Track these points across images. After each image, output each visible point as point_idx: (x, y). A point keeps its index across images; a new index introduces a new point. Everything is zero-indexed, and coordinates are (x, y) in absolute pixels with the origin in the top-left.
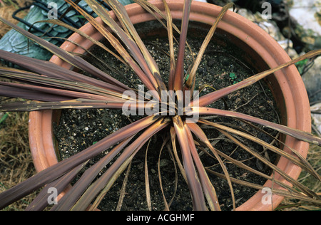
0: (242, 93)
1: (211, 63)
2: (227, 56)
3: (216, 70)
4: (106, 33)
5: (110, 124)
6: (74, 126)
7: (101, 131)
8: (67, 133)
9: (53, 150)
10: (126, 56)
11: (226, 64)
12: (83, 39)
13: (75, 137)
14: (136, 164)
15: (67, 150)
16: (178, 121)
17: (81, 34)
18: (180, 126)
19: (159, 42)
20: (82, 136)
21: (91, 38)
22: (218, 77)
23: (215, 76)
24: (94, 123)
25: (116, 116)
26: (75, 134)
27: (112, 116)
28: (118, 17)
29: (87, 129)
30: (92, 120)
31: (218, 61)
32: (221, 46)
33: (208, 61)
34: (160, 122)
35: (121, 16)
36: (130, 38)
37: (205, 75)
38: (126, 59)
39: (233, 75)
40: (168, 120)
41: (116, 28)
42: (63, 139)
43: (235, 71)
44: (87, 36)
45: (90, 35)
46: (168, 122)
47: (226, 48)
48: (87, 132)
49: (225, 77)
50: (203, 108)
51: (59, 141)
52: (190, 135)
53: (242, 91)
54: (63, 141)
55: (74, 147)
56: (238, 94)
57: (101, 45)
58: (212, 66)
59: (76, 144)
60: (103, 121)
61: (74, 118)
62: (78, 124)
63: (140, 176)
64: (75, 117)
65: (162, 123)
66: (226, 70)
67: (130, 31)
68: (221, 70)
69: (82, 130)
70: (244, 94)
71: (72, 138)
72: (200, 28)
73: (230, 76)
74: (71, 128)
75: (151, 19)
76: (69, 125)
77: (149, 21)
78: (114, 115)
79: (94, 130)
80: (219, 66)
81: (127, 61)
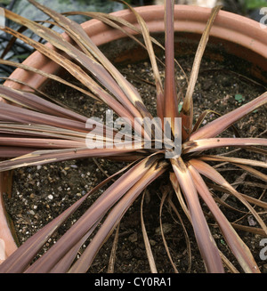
0: (256, 119)
1: (206, 86)
2: (226, 74)
3: (215, 94)
4: (61, 60)
5: (82, 186)
6: (32, 196)
7: (70, 197)
8: (25, 207)
9: (8, 230)
10: (93, 86)
11: (227, 85)
12: (30, 74)
13: (36, 211)
14: (127, 236)
15: (27, 230)
16: (178, 162)
17: (26, 68)
18: (183, 170)
19: (132, 68)
20: (46, 208)
21: (41, 72)
22: (219, 103)
23: (216, 102)
24: (60, 189)
25: (89, 174)
26: (35, 207)
27: (82, 175)
28: (74, 39)
29: (51, 197)
30: (55, 184)
31: (216, 82)
32: (217, 62)
33: (202, 85)
34: (153, 168)
35: (77, 37)
36: (95, 61)
37: (202, 102)
38: (93, 90)
39: (239, 97)
40: (165, 164)
41: (73, 52)
42: (20, 215)
43: (241, 92)
44: (35, 70)
45: (40, 67)
46: (165, 167)
47: (224, 63)
48: (52, 202)
49: (229, 101)
50: (211, 139)
51: (14, 220)
52: (200, 179)
53: (256, 116)
54: (20, 219)
55: (36, 225)
56: (251, 120)
57: (55, 78)
58: (208, 90)
59: (39, 221)
60: (71, 184)
61: (30, 186)
62: (37, 193)
63: (136, 251)
64: (32, 183)
65: (156, 168)
66: (228, 92)
67: (93, 53)
68: (222, 93)
69: (44, 200)
70: (260, 120)
71: (32, 212)
72: (185, 41)
73: (236, 98)
74: (28, 199)
75: (117, 37)
76: (25, 196)
77: (115, 41)
78: (85, 173)
79: (61, 197)
80: (218, 88)
81: (96, 92)
